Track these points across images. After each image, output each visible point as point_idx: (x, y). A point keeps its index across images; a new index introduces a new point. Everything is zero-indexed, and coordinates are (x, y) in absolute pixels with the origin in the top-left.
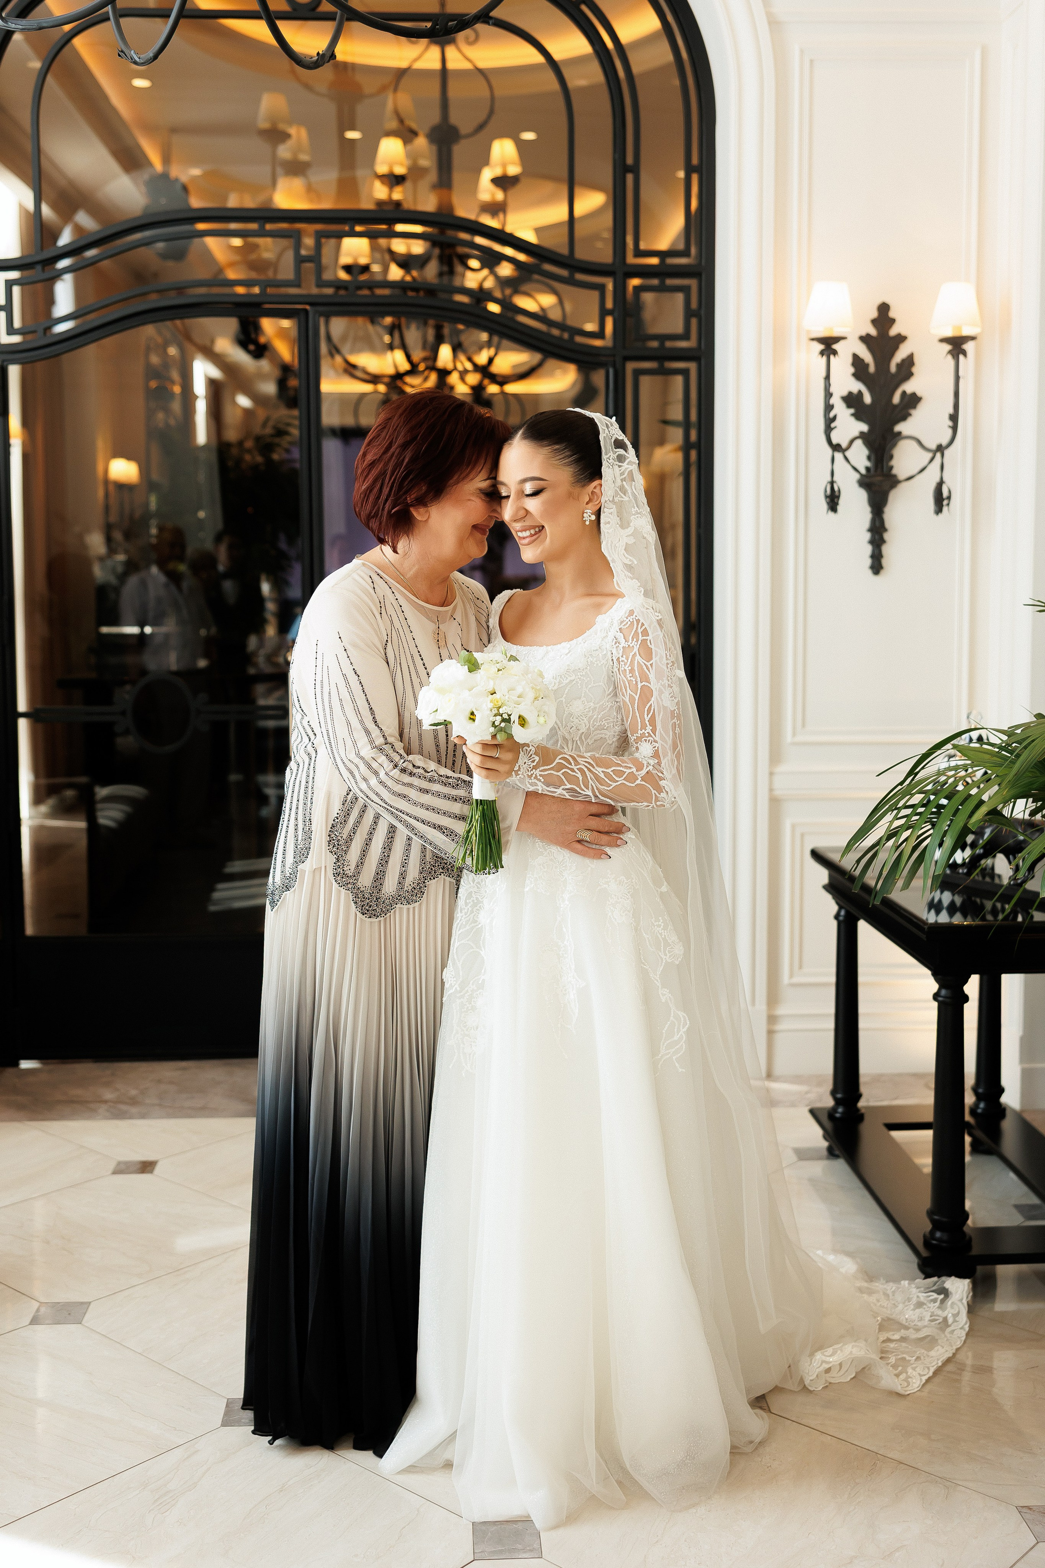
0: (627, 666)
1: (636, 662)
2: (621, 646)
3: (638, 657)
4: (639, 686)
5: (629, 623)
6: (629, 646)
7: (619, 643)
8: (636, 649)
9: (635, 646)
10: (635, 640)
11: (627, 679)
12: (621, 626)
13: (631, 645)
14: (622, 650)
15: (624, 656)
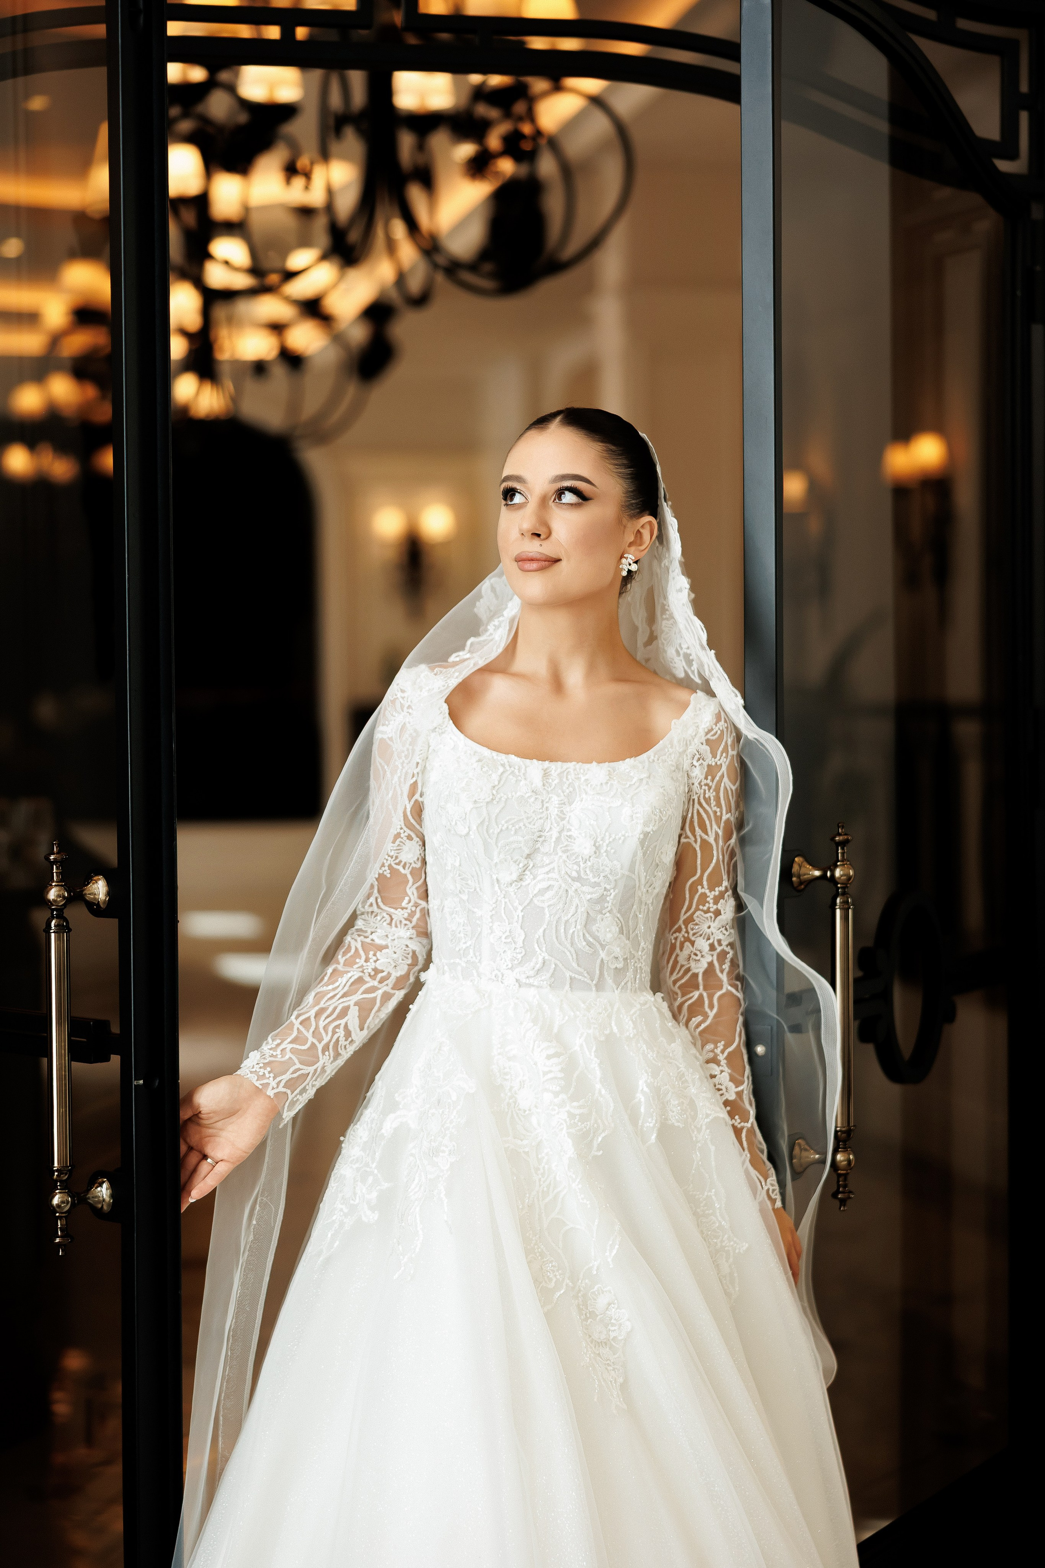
0: (711, 791)
1: (722, 785)
2: (705, 764)
3: (726, 779)
4: (724, 818)
5: (719, 732)
6: (716, 763)
7: (703, 759)
8: (724, 768)
9: (723, 765)
10: (724, 755)
11: (711, 808)
12: (709, 736)
13: (719, 763)
14: (706, 769)
15: (709, 778)
